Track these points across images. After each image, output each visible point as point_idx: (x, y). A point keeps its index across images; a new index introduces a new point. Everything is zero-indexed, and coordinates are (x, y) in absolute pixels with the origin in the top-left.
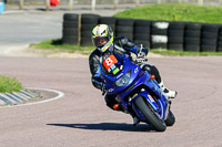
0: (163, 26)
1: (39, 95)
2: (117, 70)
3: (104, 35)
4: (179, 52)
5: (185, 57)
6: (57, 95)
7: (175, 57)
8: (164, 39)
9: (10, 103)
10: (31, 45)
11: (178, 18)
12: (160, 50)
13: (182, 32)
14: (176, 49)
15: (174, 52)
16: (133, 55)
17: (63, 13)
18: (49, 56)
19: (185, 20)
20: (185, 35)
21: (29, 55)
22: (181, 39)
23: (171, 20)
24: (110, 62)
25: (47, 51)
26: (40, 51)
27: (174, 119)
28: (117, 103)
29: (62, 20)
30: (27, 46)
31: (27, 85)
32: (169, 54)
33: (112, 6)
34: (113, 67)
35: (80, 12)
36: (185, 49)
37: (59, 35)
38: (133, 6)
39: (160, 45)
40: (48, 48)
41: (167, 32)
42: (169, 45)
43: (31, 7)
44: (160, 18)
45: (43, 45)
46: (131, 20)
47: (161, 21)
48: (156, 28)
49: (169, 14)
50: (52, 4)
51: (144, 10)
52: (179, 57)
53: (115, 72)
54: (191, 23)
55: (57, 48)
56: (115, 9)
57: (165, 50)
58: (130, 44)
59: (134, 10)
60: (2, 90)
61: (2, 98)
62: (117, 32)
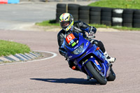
0: (120, 12)
1: (41, 55)
2: (75, 43)
3: (67, 20)
4: (129, 28)
5: (133, 32)
6: (52, 55)
7: (127, 31)
8: (120, 20)
9: (23, 60)
10: (36, 24)
11: (129, 7)
12: (118, 27)
13: (131, 15)
14: (127, 26)
15: (126, 28)
16: (87, 33)
18: (48, 31)
19: (134, 8)
20: (134, 18)
21: (35, 30)
22: (131, 20)
23: (125, 8)
24: (70, 38)
25: (46, 27)
26: (42, 27)
28: (75, 65)
29: (56, 8)
30: (34, 24)
31: (33, 49)
32: (123, 29)
35: (67, 3)
36: (133, 26)
37: (54, 18)
39: (118, 24)
40: (47, 25)
41: (122, 16)
42: (123, 24)
44: (118, 6)
45: (44, 24)
46: (99, 8)
47: (118, 9)
48: (115, 13)
49: (123, 4)
52: (130, 31)
53: (73, 45)
54: (137, 10)
55: (53, 26)
57: (121, 27)
58: (84, 26)
60: (18, 52)
61: (18, 57)
62: (90, 15)
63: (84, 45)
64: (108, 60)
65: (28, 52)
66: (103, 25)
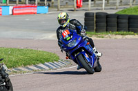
1: (70, 63)
2: (69, 38)
3: (64, 18)
17: (85, 12)
24: (66, 33)
27: (101, 69)
33: (115, 7)
34: (67, 36)
35: (95, 12)
38: (128, 7)
43: (64, 9)
46: (127, 15)
50: (78, 7)
51: (134, 9)
56: (117, 9)
59: (129, 10)
60: (47, 61)
61: (47, 66)
62: (118, 23)
63: (77, 40)
64: (96, 55)
65: (57, 61)
66: (130, 32)
